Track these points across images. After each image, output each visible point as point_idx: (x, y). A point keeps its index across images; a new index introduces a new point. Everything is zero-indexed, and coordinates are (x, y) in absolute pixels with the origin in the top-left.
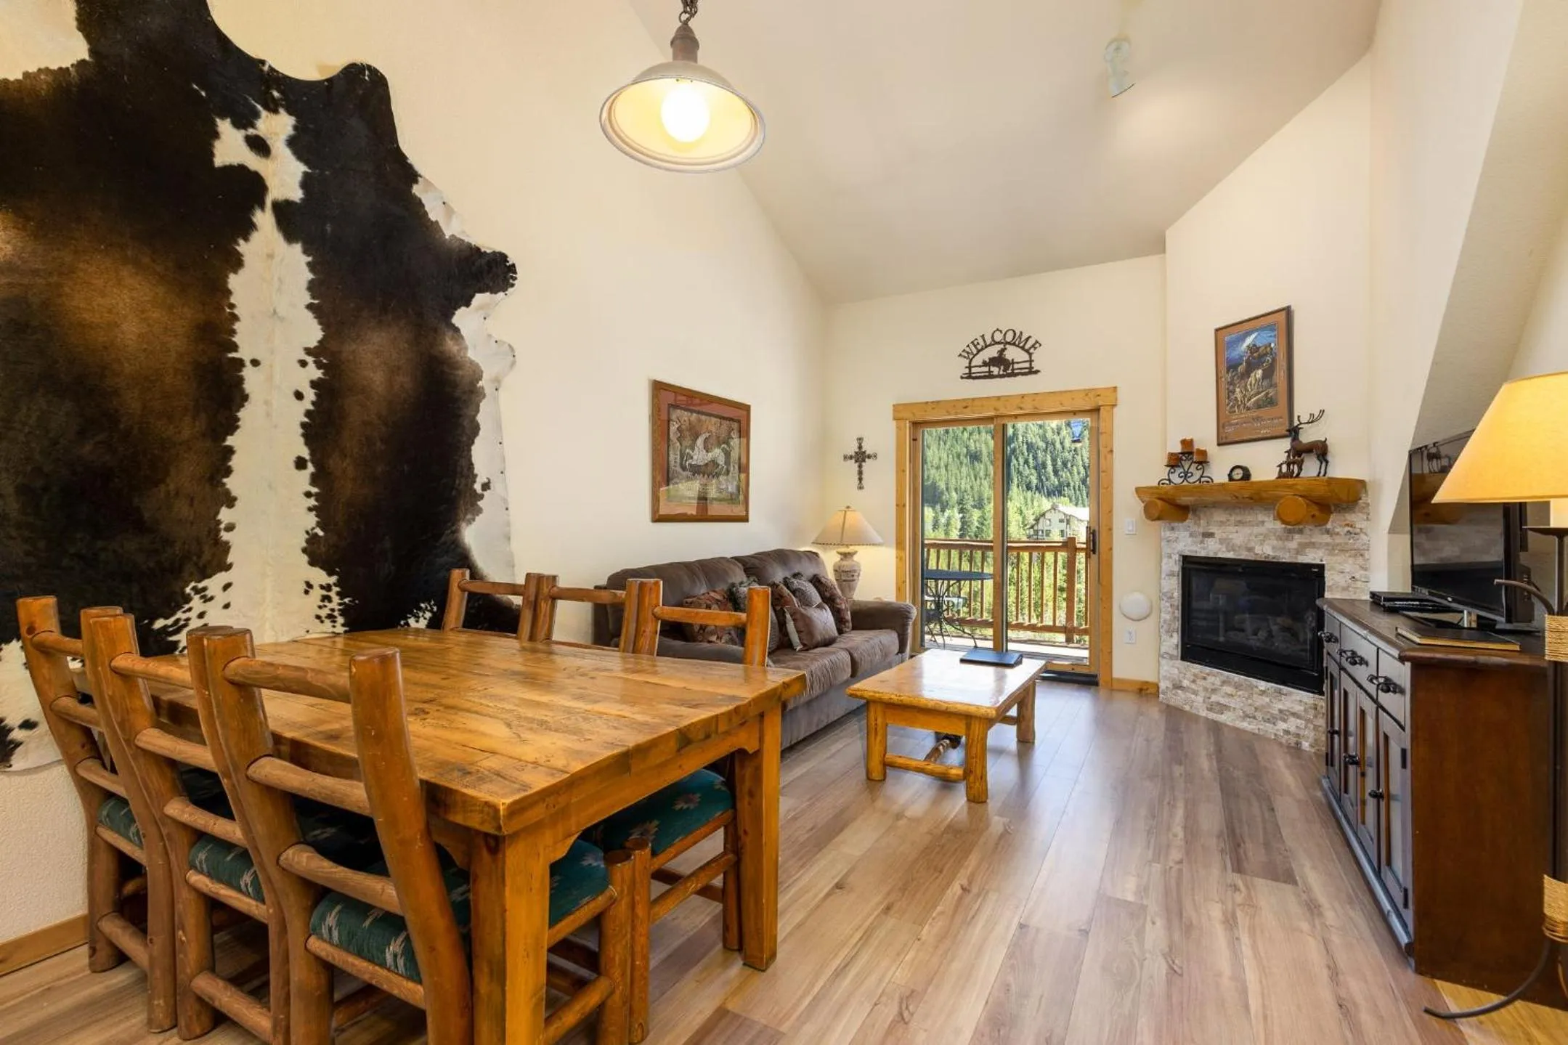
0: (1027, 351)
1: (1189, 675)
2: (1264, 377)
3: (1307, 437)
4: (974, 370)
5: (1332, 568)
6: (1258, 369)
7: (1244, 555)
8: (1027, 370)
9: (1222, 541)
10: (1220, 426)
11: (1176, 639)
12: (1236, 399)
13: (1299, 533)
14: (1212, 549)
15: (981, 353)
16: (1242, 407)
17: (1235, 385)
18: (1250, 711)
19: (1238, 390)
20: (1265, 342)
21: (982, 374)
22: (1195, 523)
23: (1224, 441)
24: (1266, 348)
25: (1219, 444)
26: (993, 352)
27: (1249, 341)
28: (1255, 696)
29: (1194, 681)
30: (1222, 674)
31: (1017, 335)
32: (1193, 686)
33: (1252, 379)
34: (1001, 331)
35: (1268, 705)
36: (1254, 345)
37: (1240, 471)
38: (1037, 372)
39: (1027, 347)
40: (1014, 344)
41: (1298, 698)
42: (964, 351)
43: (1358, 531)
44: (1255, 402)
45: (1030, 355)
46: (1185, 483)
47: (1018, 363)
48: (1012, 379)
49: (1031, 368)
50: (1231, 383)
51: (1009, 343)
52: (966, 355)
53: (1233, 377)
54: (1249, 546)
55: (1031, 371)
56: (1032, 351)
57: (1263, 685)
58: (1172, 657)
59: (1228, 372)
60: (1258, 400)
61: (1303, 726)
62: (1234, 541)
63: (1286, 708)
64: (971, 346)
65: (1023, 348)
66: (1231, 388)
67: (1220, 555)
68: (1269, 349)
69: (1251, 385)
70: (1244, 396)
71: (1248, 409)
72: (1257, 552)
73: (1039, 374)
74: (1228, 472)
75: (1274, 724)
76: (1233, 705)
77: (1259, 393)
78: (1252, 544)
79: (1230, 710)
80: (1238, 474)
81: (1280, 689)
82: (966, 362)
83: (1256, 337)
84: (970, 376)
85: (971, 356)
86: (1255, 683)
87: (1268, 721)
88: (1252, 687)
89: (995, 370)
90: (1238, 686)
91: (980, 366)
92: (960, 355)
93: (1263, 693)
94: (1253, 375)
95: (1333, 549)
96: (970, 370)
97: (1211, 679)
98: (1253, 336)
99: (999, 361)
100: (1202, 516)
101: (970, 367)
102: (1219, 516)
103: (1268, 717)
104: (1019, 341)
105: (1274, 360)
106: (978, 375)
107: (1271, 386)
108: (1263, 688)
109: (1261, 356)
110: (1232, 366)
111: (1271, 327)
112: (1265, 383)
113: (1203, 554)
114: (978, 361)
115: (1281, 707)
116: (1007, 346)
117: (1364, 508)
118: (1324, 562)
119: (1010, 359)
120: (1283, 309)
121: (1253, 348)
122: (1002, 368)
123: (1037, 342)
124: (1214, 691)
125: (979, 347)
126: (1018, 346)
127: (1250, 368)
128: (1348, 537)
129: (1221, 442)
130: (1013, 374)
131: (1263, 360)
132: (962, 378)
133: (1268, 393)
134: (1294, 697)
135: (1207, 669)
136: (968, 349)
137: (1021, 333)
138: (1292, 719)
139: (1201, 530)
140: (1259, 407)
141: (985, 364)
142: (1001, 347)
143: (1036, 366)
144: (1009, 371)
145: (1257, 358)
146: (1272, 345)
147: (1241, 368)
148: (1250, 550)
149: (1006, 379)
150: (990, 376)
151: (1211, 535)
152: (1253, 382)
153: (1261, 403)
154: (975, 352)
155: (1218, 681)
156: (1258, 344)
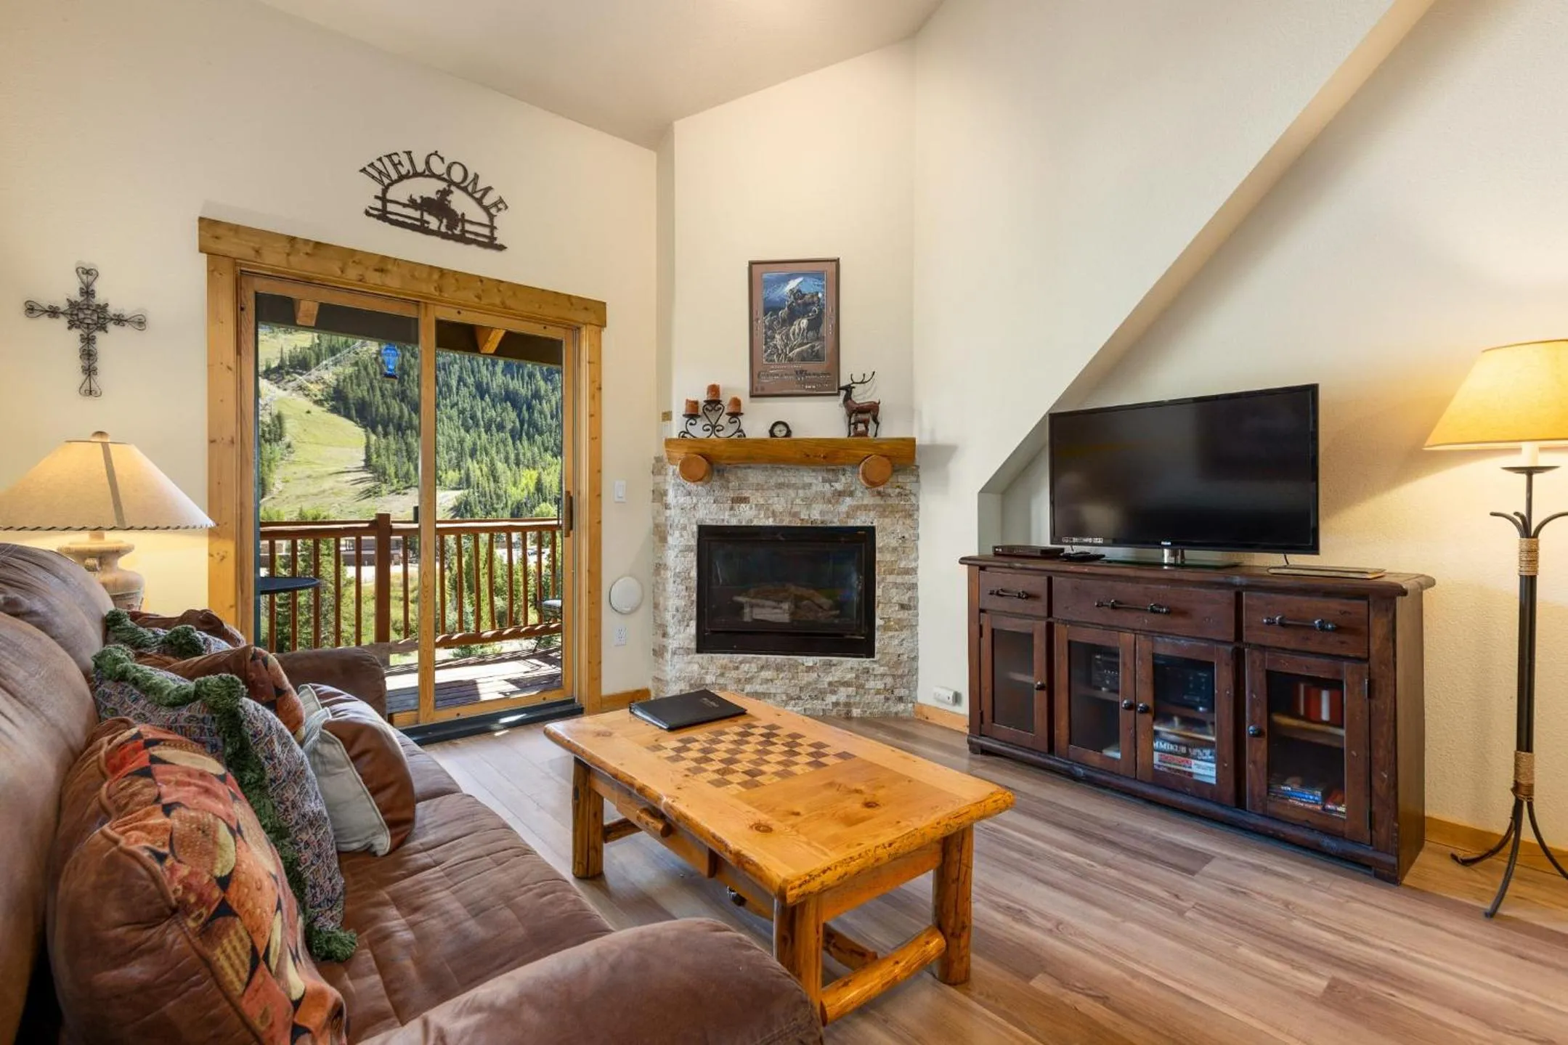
0: (486, 209)
1: (713, 669)
2: (809, 328)
3: (860, 396)
4: (391, 207)
5: (884, 529)
6: (803, 317)
7: (786, 522)
8: (486, 240)
9: (759, 507)
10: (755, 373)
11: (692, 629)
12: (775, 346)
13: (849, 496)
14: (747, 515)
15: (406, 182)
16: (783, 356)
17: (774, 331)
18: (794, 692)
19: (778, 337)
20: (813, 290)
21: (409, 221)
22: (722, 487)
23: (760, 392)
24: (812, 296)
25: (752, 396)
26: (429, 188)
27: (793, 284)
28: (800, 674)
29: (722, 675)
30: (759, 659)
31: (471, 177)
32: (721, 681)
33: (795, 327)
34: (442, 159)
35: (816, 682)
36: (799, 291)
37: (781, 427)
38: (501, 248)
39: (487, 201)
40: (465, 190)
41: (849, 666)
42: (372, 165)
43: (908, 492)
44: (799, 353)
45: (491, 217)
46: (713, 436)
47: (472, 223)
48: (460, 246)
49: (492, 238)
50: (770, 327)
51: (458, 185)
52: (376, 175)
53: (772, 322)
54: (793, 510)
55: (491, 243)
56: (493, 211)
57: (809, 661)
58: (688, 651)
59: (766, 314)
60: (802, 351)
61: (854, 694)
62: (774, 507)
63: (836, 679)
64: (386, 161)
65: (479, 201)
66: (769, 333)
67: (756, 523)
68: (815, 299)
69: (794, 334)
70: (786, 345)
71: (791, 360)
72: (802, 517)
73: (504, 252)
74: (769, 428)
75: (823, 700)
76: (773, 691)
77: (801, 345)
78: (796, 509)
79: (769, 698)
80: (780, 431)
81: (831, 661)
82: (378, 189)
83: (801, 282)
84: (383, 216)
85: (386, 181)
86: (800, 661)
87: (816, 698)
88: (796, 666)
89: (433, 223)
90: (779, 668)
91: (405, 205)
92: (364, 170)
93: (809, 669)
94: (796, 323)
95: (884, 511)
96: (384, 206)
97: (745, 667)
98: (800, 279)
99: (438, 206)
100: (732, 478)
101: (383, 199)
102: (755, 476)
103: (816, 693)
104: (470, 186)
105: (821, 311)
106: (401, 219)
107: (818, 339)
108: (811, 664)
109: (806, 305)
110: (771, 308)
111: (819, 276)
112: (811, 334)
113: (734, 522)
114: (400, 192)
115: (830, 679)
116: (453, 188)
117: (914, 470)
118: (874, 525)
119: (459, 213)
120: (834, 261)
121: (797, 294)
122: (445, 221)
123: (501, 201)
124: (749, 680)
125: (403, 172)
126: (471, 195)
127: (793, 316)
128: (899, 498)
129: (755, 393)
130: (462, 239)
131: (809, 308)
132: (367, 213)
133: (813, 347)
134: (844, 666)
135: (740, 657)
136: (378, 165)
137: (476, 177)
138: (842, 689)
139: (731, 494)
140: (803, 359)
141: (412, 204)
142: (442, 185)
143: (501, 238)
144: (457, 232)
145: (800, 305)
146: (820, 295)
147: (783, 313)
148: (795, 515)
149: (451, 243)
150: (423, 228)
151: (745, 500)
152: (797, 331)
153: (805, 355)
154: (394, 176)
155: (754, 668)
156: (804, 290)
